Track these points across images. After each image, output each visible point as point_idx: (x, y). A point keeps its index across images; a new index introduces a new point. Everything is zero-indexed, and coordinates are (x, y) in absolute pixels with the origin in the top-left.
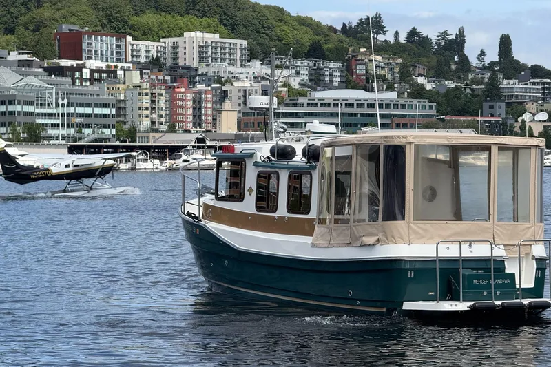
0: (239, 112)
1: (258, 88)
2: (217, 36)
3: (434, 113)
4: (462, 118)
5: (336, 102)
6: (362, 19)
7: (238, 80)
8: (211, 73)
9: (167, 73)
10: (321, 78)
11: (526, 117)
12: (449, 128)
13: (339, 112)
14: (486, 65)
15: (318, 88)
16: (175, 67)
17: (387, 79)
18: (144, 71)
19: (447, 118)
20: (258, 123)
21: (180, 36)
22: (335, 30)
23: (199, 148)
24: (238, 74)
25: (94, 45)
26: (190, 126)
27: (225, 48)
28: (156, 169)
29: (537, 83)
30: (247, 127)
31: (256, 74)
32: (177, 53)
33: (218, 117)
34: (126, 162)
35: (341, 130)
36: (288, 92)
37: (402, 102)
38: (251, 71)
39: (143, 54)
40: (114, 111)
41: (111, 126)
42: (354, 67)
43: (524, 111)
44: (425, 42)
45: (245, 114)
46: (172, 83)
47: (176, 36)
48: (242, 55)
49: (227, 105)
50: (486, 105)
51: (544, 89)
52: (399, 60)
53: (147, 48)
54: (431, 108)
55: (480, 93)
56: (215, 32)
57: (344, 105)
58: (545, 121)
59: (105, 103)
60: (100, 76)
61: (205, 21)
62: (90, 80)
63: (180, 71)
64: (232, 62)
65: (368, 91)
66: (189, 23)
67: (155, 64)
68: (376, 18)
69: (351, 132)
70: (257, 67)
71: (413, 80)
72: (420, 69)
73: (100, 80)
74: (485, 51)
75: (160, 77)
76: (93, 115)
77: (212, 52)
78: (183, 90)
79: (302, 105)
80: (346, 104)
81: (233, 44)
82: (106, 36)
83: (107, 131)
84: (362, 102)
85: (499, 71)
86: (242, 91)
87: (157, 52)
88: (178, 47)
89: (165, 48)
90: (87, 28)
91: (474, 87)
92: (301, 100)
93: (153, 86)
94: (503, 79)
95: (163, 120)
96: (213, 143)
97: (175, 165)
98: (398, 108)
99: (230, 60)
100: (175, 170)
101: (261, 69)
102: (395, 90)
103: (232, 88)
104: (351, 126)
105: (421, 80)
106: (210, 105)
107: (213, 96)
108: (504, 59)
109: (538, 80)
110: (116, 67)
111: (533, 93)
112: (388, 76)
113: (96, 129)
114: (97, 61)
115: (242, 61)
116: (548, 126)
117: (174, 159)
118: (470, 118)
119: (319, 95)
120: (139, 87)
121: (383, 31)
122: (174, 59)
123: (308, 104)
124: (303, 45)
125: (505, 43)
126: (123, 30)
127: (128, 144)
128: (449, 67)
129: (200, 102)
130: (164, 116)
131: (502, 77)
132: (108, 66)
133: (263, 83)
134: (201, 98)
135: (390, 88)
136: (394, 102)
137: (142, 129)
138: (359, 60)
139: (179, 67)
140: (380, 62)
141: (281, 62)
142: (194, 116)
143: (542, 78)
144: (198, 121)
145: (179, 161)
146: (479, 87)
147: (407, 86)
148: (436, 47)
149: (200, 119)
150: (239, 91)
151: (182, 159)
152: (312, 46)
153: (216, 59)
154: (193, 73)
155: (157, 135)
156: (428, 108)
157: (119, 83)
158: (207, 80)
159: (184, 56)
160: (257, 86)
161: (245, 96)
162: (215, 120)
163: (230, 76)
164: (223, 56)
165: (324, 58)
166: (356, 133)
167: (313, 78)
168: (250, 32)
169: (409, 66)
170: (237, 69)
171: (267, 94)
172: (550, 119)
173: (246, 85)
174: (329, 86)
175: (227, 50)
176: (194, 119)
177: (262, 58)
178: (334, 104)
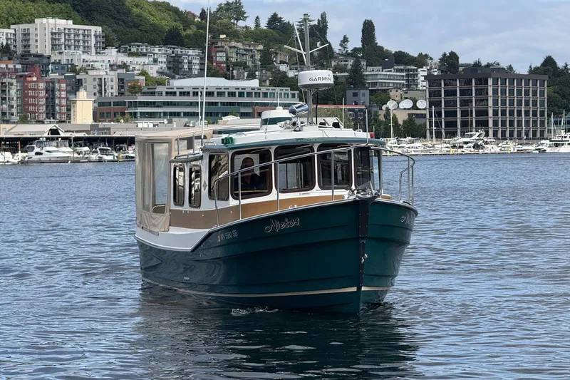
0: (95, 102)
1: (114, 77)
2: (70, 22)
3: (296, 101)
4: (325, 107)
5: (196, 90)
6: (221, 4)
7: (93, 68)
8: (64, 62)
9: (18, 62)
10: (180, 67)
11: (391, 105)
13: (199, 101)
14: (349, 51)
15: (177, 76)
16: (26, 55)
17: (248, 67)
20: (115, 113)
21: (31, 23)
22: (194, 16)
23: (52, 139)
24: (93, 62)
26: (42, 117)
27: (78, 35)
28: (8, 162)
29: (401, 69)
30: (103, 117)
31: (112, 62)
32: (28, 40)
33: (72, 108)
36: (146, 80)
37: (264, 90)
38: (106, 59)
42: (213, 54)
43: (389, 99)
44: (287, 28)
45: (101, 104)
46: (23, 71)
47: (27, 22)
48: (97, 42)
49: (82, 94)
50: (349, 93)
51: (408, 75)
52: (261, 47)
54: (293, 96)
55: (344, 81)
56: (68, 18)
58: (409, 109)
61: (58, 6)
63: (32, 59)
64: (86, 50)
65: (229, 79)
66: (40, 9)
67: (6, 52)
68: (236, 3)
69: (211, 121)
70: (113, 55)
71: (275, 67)
72: (281, 57)
74: (347, 37)
75: (11, 66)
77: (65, 39)
78: (35, 79)
79: (161, 94)
80: (206, 93)
81: (87, 30)
84: (222, 90)
85: (362, 57)
86: (97, 80)
87: (7, 39)
88: (29, 34)
89: (15, 35)
91: (338, 74)
92: (159, 89)
93: (3, 75)
94: (367, 66)
95: (14, 110)
96: (68, 135)
97: (27, 158)
98: (259, 96)
99: (84, 47)
100: (27, 162)
101: (117, 57)
102: (256, 78)
103: (86, 76)
104: (211, 116)
105: (283, 68)
106: (63, 94)
107: (67, 86)
108: (367, 45)
109: (402, 67)
111: (397, 80)
112: (250, 64)
115: (96, 48)
116: (413, 114)
117: (26, 152)
118: (333, 107)
119: (177, 83)
121: (243, 16)
122: (25, 46)
123: (167, 93)
124: (160, 31)
125: (368, 29)
129: (53, 91)
130: (15, 106)
131: (365, 64)
133: (120, 71)
134: (54, 88)
135: (251, 76)
136: (256, 91)
138: (219, 47)
139: (31, 55)
140: (240, 49)
141: (137, 49)
142: (47, 106)
143: (406, 64)
144: (51, 111)
145: (32, 154)
146: (342, 74)
147: (269, 73)
149: (54, 110)
150: (94, 79)
151: (35, 151)
152: (170, 31)
153: (69, 46)
154: (45, 61)
155: (8, 126)
156: (290, 95)
158: (60, 68)
159: (36, 44)
160: (113, 75)
161: (100, 85)
162: (69, 110)
163: (85, 64)
164: (76, 43)
165: (182, 44)
166: (217, 123)
167: (172, 66)
168: (104, 18)
169: (271, 54)
170: (91, 57)
171: (123, 83)
172: (415, 107)
173: (101, 73)
174: (188, 74)
175: (81, 37)
176: (47, 109)
177: (117, 46)
178: (194, 93)
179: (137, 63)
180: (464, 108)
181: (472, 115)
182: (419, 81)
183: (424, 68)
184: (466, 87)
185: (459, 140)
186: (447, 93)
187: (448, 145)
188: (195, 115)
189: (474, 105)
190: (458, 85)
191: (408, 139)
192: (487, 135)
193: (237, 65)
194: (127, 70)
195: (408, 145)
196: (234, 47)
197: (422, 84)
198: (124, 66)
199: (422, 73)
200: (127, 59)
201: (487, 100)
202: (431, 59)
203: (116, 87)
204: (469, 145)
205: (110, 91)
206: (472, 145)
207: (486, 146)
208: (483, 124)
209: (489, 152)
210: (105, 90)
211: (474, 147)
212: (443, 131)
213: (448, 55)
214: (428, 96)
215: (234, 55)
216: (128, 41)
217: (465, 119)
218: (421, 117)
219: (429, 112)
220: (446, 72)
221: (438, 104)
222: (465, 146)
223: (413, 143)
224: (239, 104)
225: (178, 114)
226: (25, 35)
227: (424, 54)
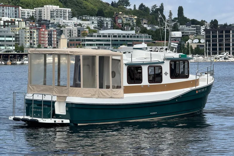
0: (68, 39)
2: (58, 7)
3: (151, 39)
5: (109, 35)
7: (67, 26)
8: (56, 23)
9: (37, 23)
10: (103, 25)
11: (190, 41)
12: (157, 46)
13: (111, 39)
14: (173, 19)
15: (102, 29)
16: (40, 20)
17: (131, 25)
18: (27, 22)
19: (156, 42)
20: (76, 44)
21: (42, 7)
22: (108, 4)
24: (67, 23)
25: (5, 10)
26: (47, 45)
27: (61, 12)
29: (194, 27)
30: (71, 45)
31: (75, 23)
32: (41, 14)
33: (59, 42)
34: (19, 61)
35: (111, 47)
36: (89, 30)
37: (137, 35)
38: (73, 22)
39: (26, 14)
40: (14, 39)
41: (13, 46)
42: (117, 20)
43: (189, 39)
44: (147, 9)
45: (70, 40)
46: (39, 27)
47: (40, 7)
48: (69, 15)
49: (63, 36)
51: (197, 29)
52: (136, 17)
53: (28, 12)
54: (149, 37)
56: (57, 5)
57: (112, 36)
58: (197, 43)
59: (10, 35)
60: (8, 24)
61: (53, 0)
62: (4, 26)
63: (42, 22)
64: (65, 18)
65: (123, 30)
66: (46, 1)
67: (32, 19)
69: (115, 48)
70: (75, 20)
71: (142, 25)
72: (144, 21)
73: (8, 26)
75: (34, 25)
76: (5, 41)
77: (56, 14)
78: (44, 30)
79: (95, 36)
80: (113, 36)
81: (65, 10)
82: (11, 7)
83: (11, 48)
84: (120, 35)
85: (178, 22)
86: (69, 30)
87: (33, 14)
88: (41, 12)
89: (36, 12)
90: (2, 3)
92: (94, 34)
93: (31, 28)
95: (35, 43)
98: (135, 37)
101: (77, 21)
102: (134, 30)
103: (65, 29)
104: (115, 45)
105: (145, 26)
106: (55, 36)
107: (57, 33)
108: (180, 17)
109: (194, 26)
110: (15, 20)
111: (192, 31)
112: (131, 24)
113: (6, 47)
114: (7, 18)
115: (69, 17)
116: (199, 45)
119: (102, 32)
120: (25, 28)
121: (129, 4)
122: (40, 17)
123: (97, 36)
124: (95, 11)
125: (181, 10)
126: (18, 4)
127: (20, 53)
128: (157, 20)
129: (51, 35)
130: (36, 41)
131: (179, 24)
132: (11, 20)
133: (78, 27)
134: (51, 33)
135: (132, 29)
136: (134, 35)
137: (26, 47)
138: (119, 17)
139: (42, 20)
140: (128, 18)
141: (86, 18)
142: (49, 41)
143: (196, 24)
144: (50, 43)
147: (139, 28)
148: (151, 12)
149: (51, 42)
150: (68, 30)
152: (99, 11)
153: (58, 17)
154: (48, 23)
155: (33, 49)
157: (16, 27)
158: (54, 26)
159: (44, 16)
160: (75, 28)
161: (70, 33)
162: (57, 43)
163: (64, 24)
164: (61, 15)
165: (104, 16)
166: (118, 48)
167: (99, 25)
168: (72, 5)
169: (140, 20)
170: (67, 21)
171: (80, 32)
172: (199, 42)
173: (71, 28)
174: (106, 28)
175: (63, 13)
176: (48, 42)
177: (77, 16)
178: (108, 36)
179: (85, 23)
180: (220, 43)
181: (223, 46)
182: (201, 31)
183: (204, 26)
184: (221, 34)
185: (218, 56)
186: (213, 37)
187: (213, 58)
188: (109, 45)
189: (224, 42)
190: (218, 33)
191: (197, 55)
192: (230, 54)
193: (126, 24)
194: (81, 26)
195: (197, 58)
196: (125, 17)
197: (203, 33)
198: (80, 25)
199: (203, 28)
200: (81, 22)
201: (230, 39)
202: (206, 22)
203: (76, 33)
204: (222, 58)
205: (74, 35)
206: (223, 58)
207: (229, 58)
208: (228, 49)
209: (230, 61)
210: (72, 35)
211: (224, 59)
212: (211, 52)
213: (214, 21)
214: (205, 38)
215: (125, 20)
216: (82, 15)
217: (220, 47)
218: (202, 46)
219: (206, 44)
220: (213, 28)
221: (209, 41)
222: (220, 58)
223: (199, 57)
224: (127, 41)
225: (102, 45)
226: (40, 12)
227: (203, 20)
